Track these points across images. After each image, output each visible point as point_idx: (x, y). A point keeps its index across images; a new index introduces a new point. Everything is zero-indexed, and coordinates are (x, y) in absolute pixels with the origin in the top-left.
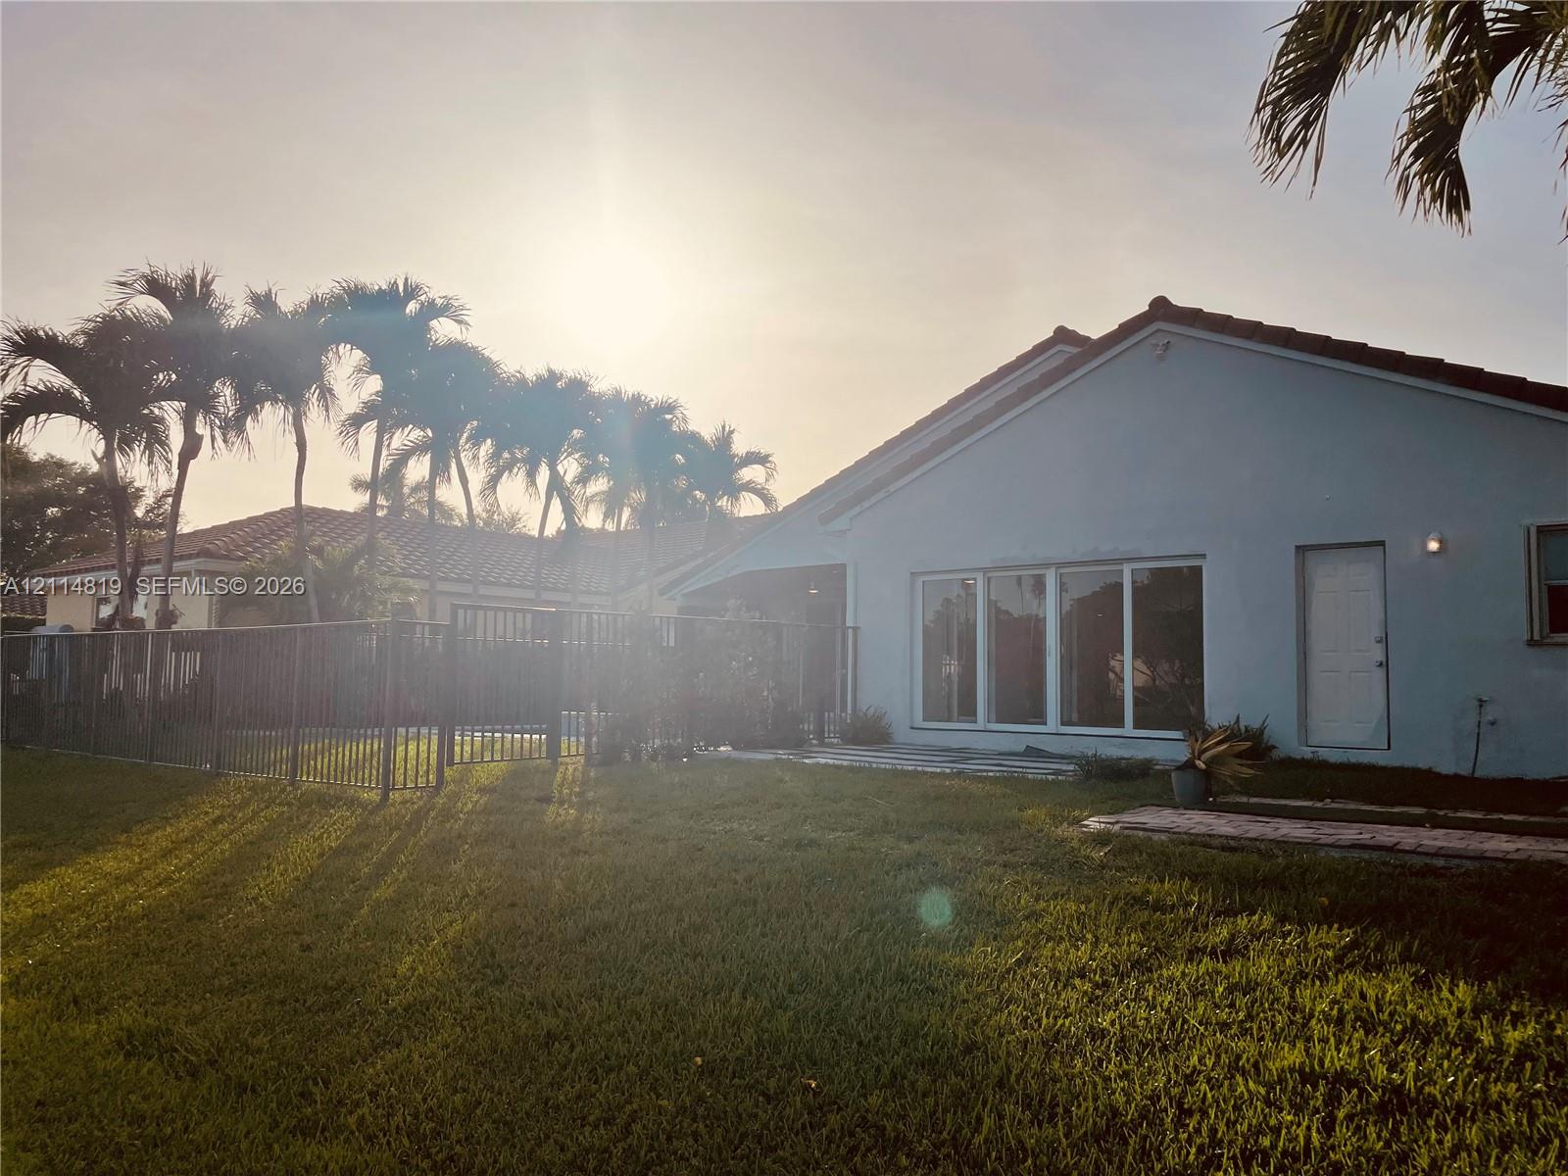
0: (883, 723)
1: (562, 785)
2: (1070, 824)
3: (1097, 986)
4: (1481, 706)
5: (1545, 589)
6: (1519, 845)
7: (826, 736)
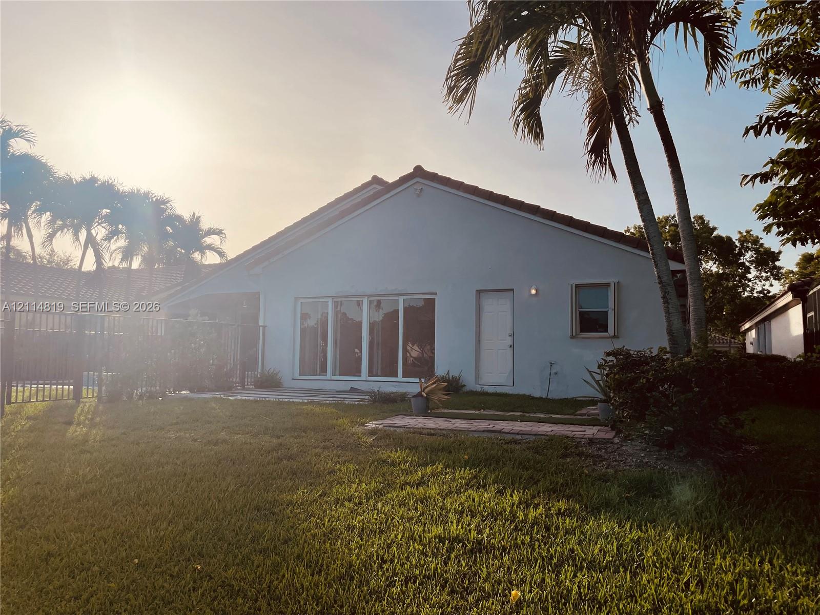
0: (278, 377)
1: (80, 415)
2: (360, 425)
3: (356, 505)
4: (551, 366)
5: (578, 313)
6: (553, 429)
7: (246, 384)
